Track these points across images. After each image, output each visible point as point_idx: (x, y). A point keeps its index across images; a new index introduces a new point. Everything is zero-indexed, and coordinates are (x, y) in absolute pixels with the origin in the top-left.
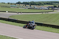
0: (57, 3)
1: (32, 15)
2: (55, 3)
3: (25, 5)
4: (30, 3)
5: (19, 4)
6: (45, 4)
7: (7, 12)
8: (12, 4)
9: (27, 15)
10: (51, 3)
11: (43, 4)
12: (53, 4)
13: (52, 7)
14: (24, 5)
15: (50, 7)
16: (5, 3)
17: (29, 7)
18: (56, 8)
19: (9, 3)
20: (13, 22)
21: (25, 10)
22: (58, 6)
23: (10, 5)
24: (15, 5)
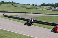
1: (56, 17)
4: (54, 5)
5: (43, 6)
7: (32, 13)
8: (36, 6)
9: (52, 16)
14: (48, 7)
16: (30, 5)
17: (53, 9)
19: (33, 5)
21: (49, 12)
24: (40, 6)
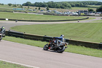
0: (93, 4)
2: (91, 4)
3: (38, 8)
4: (47, 5)
5: (27, 7)
6: (73, 6)
7: (7, 19)
8: (15, 6)
10: (83, 5)
11: (69, 7)
12: (86, 7)
13: (85, 11)
14: (36, 9)
15: (82, 12)
16: (3, 4)
17: (45, 12)
18: (92, 14)
19: (10, 5)
20: (17, 37)
22: (95, 10)
23: (12, 8)
24: (21, 7)
